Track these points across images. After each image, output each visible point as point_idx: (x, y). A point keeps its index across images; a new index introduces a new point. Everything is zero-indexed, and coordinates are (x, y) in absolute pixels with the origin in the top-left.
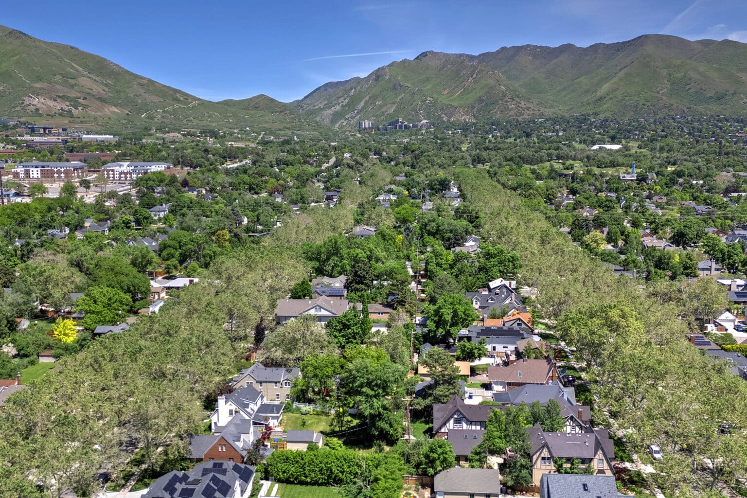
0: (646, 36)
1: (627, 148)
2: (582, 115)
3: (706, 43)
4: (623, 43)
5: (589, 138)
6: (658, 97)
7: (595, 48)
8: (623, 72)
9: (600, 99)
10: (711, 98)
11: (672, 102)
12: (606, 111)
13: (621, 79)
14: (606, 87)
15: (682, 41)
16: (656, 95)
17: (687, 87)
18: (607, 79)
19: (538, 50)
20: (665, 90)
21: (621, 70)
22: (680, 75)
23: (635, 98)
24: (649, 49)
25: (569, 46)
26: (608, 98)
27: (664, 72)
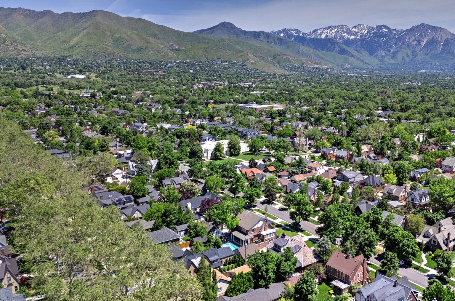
0: (97, 11)
1: (88, 78)
2: (62, 56)
3: (130, 19)
4: (83, 13)
5: (65, 71)
6: (106, 48)
7: (66, 14)
8: (85, 31)
9: (73, 47)
10: (135, 50)
11: (114, 51)
12: (77, 54)
13: (84, 36)
14: (75, 40)
15: (117, 16)
16: (105, 46)
17: (122, 43)
18: (75, 35)
19: (28, 12)
20: (110, 44)
21: (84, 30)
22: (118, 36)
23: (93, 48)
24: (99, 18)
25: (49, 12)
26: (77, 47)
27: (109, 33)
